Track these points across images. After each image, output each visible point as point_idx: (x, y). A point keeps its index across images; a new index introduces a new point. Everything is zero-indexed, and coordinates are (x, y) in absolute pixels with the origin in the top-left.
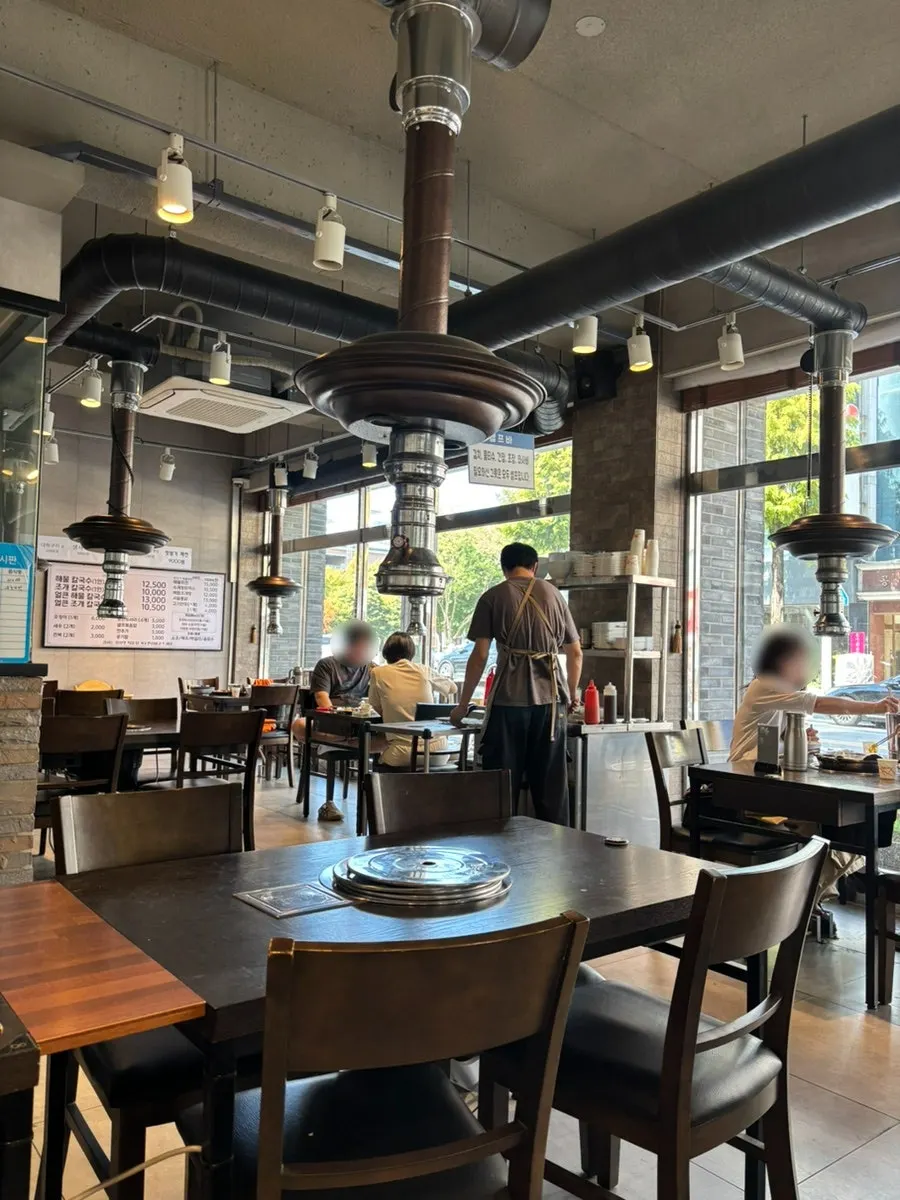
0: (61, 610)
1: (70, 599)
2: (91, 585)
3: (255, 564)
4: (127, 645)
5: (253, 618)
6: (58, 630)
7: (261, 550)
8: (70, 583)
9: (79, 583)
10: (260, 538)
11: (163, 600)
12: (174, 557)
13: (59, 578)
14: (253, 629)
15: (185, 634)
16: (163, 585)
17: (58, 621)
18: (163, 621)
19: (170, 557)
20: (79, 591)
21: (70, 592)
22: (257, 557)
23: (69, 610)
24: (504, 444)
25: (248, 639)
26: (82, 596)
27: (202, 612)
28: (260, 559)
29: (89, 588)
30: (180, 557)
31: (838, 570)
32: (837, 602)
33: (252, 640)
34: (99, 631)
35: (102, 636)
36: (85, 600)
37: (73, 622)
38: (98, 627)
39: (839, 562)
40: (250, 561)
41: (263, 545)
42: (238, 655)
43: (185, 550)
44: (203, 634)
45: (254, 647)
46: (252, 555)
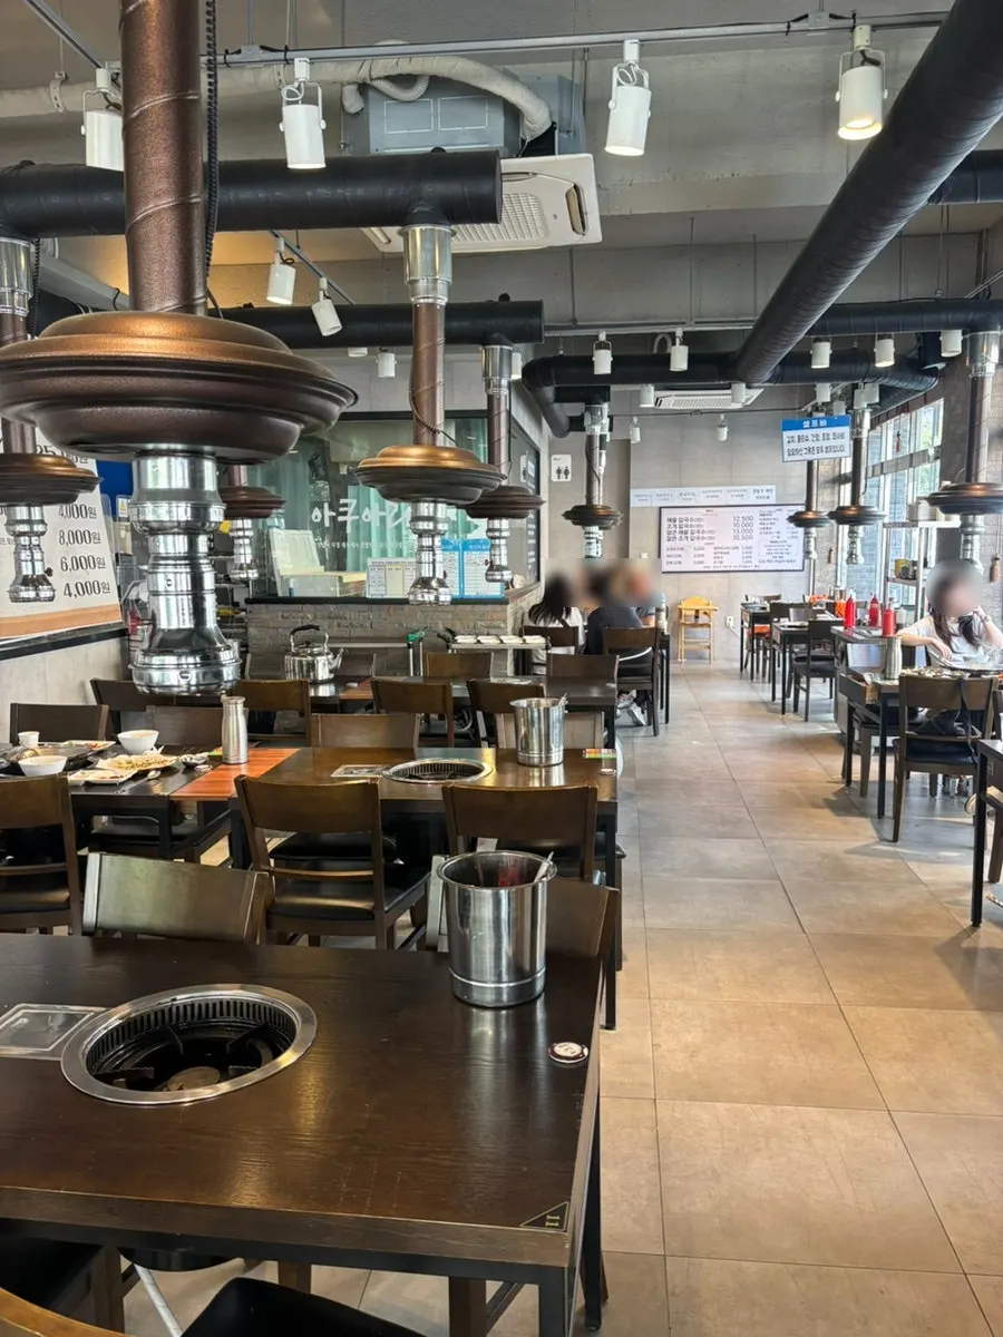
0: (671, 544)
1: (678, 536)
2: (693, 523)
3: (833, 494)
4: (722, 569)
5: (830, 540)
6: (670, 559)
7: (840, 480)
8: (678, 523)
9: (684, 523)
10: (837, 469)
11: (751, 531)
12: (761, 494)
13: (670, 520)
14: (831, 550)
15: (770, 557)
16: (750, 518)
17: (670, 553)
18: (750, 548)
19: (757, 494)
20: (684, 529)
21: (678, 530)
22: (834, 487)
23: (677, 543)
24: (819, 427)
25: (826, 560)
26: (686, 533)
27: (785, 539)
28: (837, 488)
29: (691, 526)
30: (766, 494)
31: (973, 525)
32: (972, 550)
33: (829, 561)
34: (701, 559)
35: (702, 562)
36: (689, 535)
37: (679, 552)
38: (699, 556)
39: (974, 519)
40: (828, 491)
41: (840, 475)
42: (817, 575)
43: (769, 487)
44: (786, 557)
45: (832, 567)
46: (831, 485)
